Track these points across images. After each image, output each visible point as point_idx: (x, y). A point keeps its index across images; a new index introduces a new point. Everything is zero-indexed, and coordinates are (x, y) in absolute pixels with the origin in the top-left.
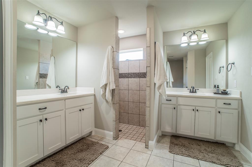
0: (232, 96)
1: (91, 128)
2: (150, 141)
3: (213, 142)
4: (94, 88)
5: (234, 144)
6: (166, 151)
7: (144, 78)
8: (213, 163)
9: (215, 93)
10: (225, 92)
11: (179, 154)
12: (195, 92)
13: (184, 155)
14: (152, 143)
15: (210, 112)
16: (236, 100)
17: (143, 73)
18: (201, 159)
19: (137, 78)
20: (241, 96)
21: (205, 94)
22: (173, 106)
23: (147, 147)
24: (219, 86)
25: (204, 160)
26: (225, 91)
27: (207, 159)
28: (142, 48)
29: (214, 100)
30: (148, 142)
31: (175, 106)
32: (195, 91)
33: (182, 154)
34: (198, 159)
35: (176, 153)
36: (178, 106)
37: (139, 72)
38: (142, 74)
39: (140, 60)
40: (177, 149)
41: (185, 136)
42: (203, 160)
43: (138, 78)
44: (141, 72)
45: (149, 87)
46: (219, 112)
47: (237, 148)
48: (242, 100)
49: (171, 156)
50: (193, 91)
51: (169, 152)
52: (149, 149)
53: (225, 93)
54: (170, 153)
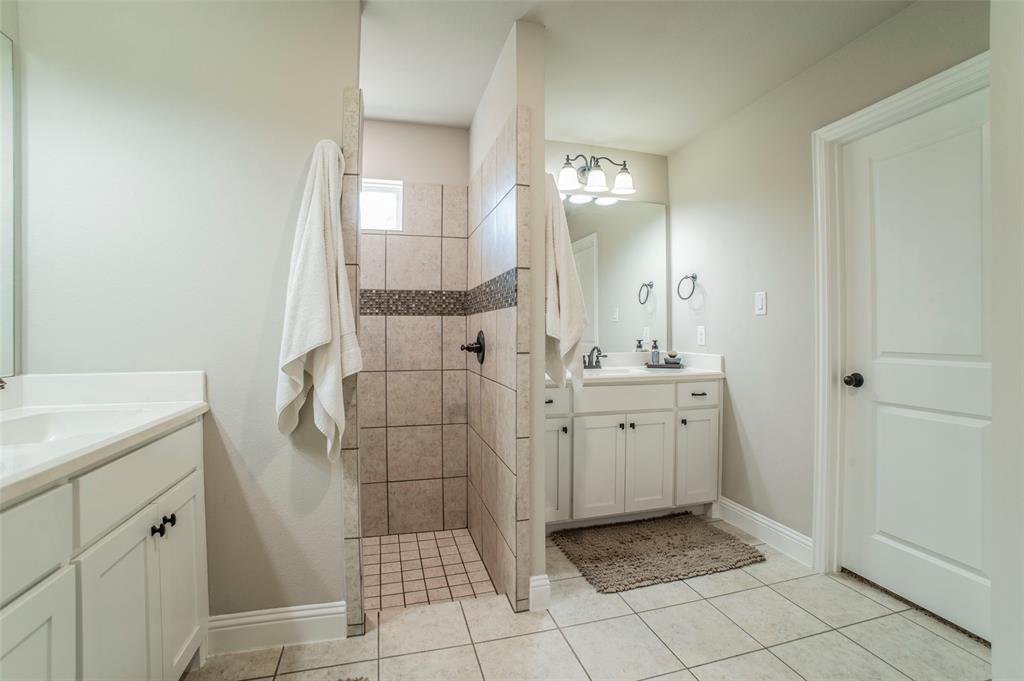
0: (690, 370)
1: (197, 628)
2: (532, 578)
3: (664, 518)
4: (201, 372)
5: (708, 506)
6: (589, 593)
7: (405, 314)
8: (714, 572)
9: (649, 366)
10: (672, 360)
11: (631, 586)
12: (598, 366)
13: (642, 584)
14: (540, 583)
15: (662, 426)
16: (714, 380)
17: (402, 291)
18: (687, 577)
19: (371, 314)
20: (723, 370)
21: (627, 371)
22: (559, 424)
23: (521, 606)
24: (658, 344)
25: (695, 574)
26: (674, 357)
27: (699, 569)
28: (401, 183)
29: (672, 386)
30: (527, 585)
31: (566, 423)
32: (598, 362)
33: (638, 584)
34: (681, 577)
35: (621, 588)
36: (575, 419)
37: (383, 288)
38: (397, 297)
39: (386, 233)
40: (612, 575)
41: (592, 524)
42: (691, 575)
43: (377, 314)
44: (392, 286)
45: (527, 356)
46: (684, 422)
47: (716, 513)
48: (725, 379)
49: (612, 603)
50: (590, 362)
51: (599, 594)
52: (535, 613)
53: (673, 363)
54: (604, 595)
